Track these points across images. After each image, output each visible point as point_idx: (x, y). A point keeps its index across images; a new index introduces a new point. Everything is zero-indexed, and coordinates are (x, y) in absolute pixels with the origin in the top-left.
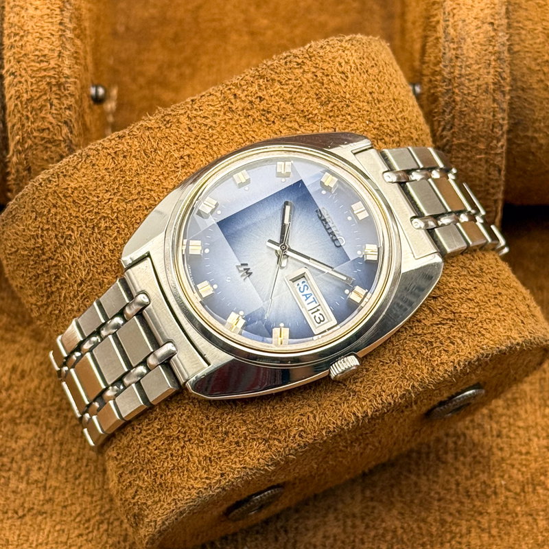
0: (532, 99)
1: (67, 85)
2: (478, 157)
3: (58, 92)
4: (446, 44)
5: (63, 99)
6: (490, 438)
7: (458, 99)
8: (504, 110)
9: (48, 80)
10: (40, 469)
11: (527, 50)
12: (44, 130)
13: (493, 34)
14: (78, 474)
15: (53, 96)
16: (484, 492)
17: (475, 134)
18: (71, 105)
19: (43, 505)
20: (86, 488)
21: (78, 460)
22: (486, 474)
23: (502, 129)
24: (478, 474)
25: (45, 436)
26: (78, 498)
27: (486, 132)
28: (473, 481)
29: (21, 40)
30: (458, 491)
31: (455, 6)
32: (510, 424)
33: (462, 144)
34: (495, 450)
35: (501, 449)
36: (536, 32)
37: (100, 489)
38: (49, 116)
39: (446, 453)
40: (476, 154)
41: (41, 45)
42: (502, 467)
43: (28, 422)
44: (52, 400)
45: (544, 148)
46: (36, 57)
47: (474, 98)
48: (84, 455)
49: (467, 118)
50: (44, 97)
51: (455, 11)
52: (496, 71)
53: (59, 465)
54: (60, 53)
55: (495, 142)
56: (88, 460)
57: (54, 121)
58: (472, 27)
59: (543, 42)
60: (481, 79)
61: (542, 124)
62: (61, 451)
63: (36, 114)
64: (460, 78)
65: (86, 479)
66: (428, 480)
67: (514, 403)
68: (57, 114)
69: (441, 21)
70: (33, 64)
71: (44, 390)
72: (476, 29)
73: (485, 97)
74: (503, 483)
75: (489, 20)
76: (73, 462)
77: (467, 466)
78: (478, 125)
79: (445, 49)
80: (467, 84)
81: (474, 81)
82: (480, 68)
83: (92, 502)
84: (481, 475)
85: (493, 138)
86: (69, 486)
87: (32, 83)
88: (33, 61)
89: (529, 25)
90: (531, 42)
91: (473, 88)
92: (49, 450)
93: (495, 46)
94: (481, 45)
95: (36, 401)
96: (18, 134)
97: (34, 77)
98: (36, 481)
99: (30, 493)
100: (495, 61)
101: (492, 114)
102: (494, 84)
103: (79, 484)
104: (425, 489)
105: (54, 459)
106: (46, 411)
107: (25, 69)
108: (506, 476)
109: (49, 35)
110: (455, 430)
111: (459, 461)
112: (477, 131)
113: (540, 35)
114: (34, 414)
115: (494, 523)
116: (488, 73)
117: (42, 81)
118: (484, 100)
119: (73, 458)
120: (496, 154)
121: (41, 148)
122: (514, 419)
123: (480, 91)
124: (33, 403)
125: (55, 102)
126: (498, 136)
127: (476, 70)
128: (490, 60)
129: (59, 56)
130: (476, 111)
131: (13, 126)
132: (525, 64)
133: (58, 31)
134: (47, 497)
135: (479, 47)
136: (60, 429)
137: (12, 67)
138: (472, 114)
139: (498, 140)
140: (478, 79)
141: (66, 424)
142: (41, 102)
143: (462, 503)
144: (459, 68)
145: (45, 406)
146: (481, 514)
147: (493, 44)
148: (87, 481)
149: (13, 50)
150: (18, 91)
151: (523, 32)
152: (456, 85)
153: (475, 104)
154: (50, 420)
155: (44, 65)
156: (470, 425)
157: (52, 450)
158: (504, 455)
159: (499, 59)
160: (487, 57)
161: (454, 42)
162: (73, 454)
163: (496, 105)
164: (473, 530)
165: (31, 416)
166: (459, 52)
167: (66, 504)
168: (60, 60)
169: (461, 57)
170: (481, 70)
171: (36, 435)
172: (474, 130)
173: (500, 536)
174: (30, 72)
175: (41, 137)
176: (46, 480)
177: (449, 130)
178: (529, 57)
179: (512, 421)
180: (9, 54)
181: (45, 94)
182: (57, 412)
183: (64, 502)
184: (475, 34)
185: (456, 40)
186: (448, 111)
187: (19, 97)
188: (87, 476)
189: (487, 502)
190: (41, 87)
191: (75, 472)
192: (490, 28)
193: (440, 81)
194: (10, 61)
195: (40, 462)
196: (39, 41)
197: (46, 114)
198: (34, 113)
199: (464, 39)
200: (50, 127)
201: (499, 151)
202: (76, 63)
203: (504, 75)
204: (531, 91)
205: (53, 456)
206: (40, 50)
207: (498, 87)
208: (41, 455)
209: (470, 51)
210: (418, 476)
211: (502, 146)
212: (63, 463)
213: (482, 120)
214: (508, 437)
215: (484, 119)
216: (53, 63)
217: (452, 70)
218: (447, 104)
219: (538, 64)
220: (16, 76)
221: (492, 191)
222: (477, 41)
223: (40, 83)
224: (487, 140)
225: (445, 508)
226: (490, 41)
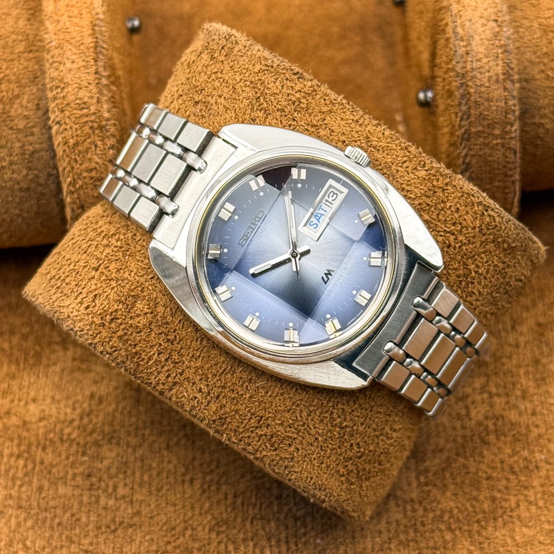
0: (536, 89)
1: (107, 127)
2: (495, 142)
3: (101, 134)
4: (457, 43)
5: (106, 140)
6: (525, 417)
7: (472, 91)
8: (514, 97)
9: (90, 124)
10: (125, 485)
11: (526, 45)
12: (91, 170)
13: (497, 29)
14: (159, 486)
15: (97, 138)
16: (527, 467)
17: (490, 122)
18: (114, 145)
19: (132, 517)
20: (169, 498)
21: (158, 474)
22: (526, 451)
23: (514, 115)
24: (520, 451)
25: (127, 453)
26: (163, 508)
27: (500, 119)
28: (516, 458)
29: (62, 92)
30: (503, 469)
31: (461, 8)
32: (542, 402)
33: (479, 131)
34: (532, 427)
35: (537, 426)
36: (533, 28)
37: (181, 498)
38: (95, 157)
39: (488, 434)
40: (493, 140)
41: (81, 94)
42: (540, 443)
43: (111, 443)
44: (129, 421)
45: (550, 132)
46: (78, 106)
47: (486, 89)
48: (163, 468)
49: (482, 108)
50: (89, 141)
51: (461, 13)
52: (504, 63)
53: (142, 480)
54: (98, 99)
55: (509, 127)
56: (168, 472)
57: (100, 161)
58: (478, 25)
59: (541, 37)
60: (491, 71)
61: (547, 111)
62: (142, 466)
63: (83, 157)
64: (472, 72)
65: (168, 490)
66: (475, 461)
67: (543, 382)
68: (103, 154)
69: (450, 23)
70: (75, 112)
71: (122, 413)
72: (483, 27)
73: (496, 87)
74: (543, 457)
75: (493, 17)
76: (154, 476)
77: (508, 445)
78: (492, 113)
79: (455, 48)
80: (479, 77)
81: (485, 73)
82: (489, 61)
83: (175, 511)
84: (522, 452)
85: (507, 123)
86: (153, 498)
87: (76, 129)
88: (75, 109)
89: (526, 23)
90: (529, 38)
91: (485, 80)
92: (132, 467)
93: (500, 40)
94: (488, 40)
95: (115, 423)
96: (68, 177)
97: (77, 123)
98: (124, 497)
99: (119, 508)
100: (502, 53)
101: (504, 101)
102: (504, 74)
103: (162, 495)
104: (473, 470)
105: (137, 475)
106: (125, 432)
107: (69, 117)
108: (545, 451)
109: (87, 85)
110: (493, 413)
111: (501, 440)
112: (492, 119)
113: (537, 31)
114: (114, 434)
115: (539, 495)
116: (497, 65)
117: (85, 126)
118: (496, 90)
119: (154, 473)
120: (512, 138)
121: (90, 186)
122: (545, 398)
123: (491, 82)
124: (112, 425)
125: (99, 143)
126: (511, 121)
127: (486, 63)
128: (498, 53)
129: (98, 102)
130: (489, 100)
131: (64, 169)
132: (526, 58)
133: (94, 80)
134: (135, 510)
135: (487, 42)
136: (140, 446)
137: (57, 117)
138: (486, 103)
139: (512, 125)
140: (489, 71)
141: (144, 441)
142: (86, 144)
143: (508, 480)
144: (470, 63)
145: (124, 426)
146: (526, 488)
147: (499, 38)
148: (170, 492)
149: (56, 102)
150: (65, 137)
151: (521, 30)
152: (468, 78)
153: (488, 94)
154: (130, 440)
155: (85, 111)
156: (507, 407)
157: (134, 467)
158: (540, 431)
159: (506, 51)
160: (495, 51)
161: (463, 40)
162: (154, 469)
163: (506, 94)
164: (521, 504)
165: (112, 438)
166: (469, 48)
167: (153, 515)
168: (99, 105)
169: (471, 53)
170: (491, 64)
171: (118, 455)
172: (489, 118)
173: (546, 507)
174: (73, 119)
175: (90, 177)
176: (132, 494)
177: (467, 120)
178: (529, 51)
179: (543, 398)
180: (53, 105)
181: (89, 137)
182: (134, 431)
183: (151, 513)
184: (482, 31)
185: (465, 38)
186: (464, 102)
187: (66, 143)
188: (168, 487)
189: (531, 476)
190: (85, 132)
191: (158, 484)
192: (494, 24)
193: (454, 77)
194: (55, 112)
195: (125, 479)
196: (78, 91)
197: (92, 155)
198: (81, 156)
199: (472, 37)
200: (97, 166)
201: (513, 135)
202: (114, 107)
203: (512, 65)
204: (534, 82)
205: (137, 472)
206: (81, 99)
207: (508, 76)
208: (125, 472)
209: (479, 47)
210: (466, 458)
211: (516, 130)
212: (146, 478)
213: (495, 108)
214: (542, 414)
215: (497, 106)
216: (93, 109)
217: (464, 66)
218: (463, 96)
219: (538, 57)
220: (61, 125)
221: (510, 173)
222: (483, 37)
223: (84, 128)
224: (501, 125)
225: (493, 486)
226: (496, 36)
